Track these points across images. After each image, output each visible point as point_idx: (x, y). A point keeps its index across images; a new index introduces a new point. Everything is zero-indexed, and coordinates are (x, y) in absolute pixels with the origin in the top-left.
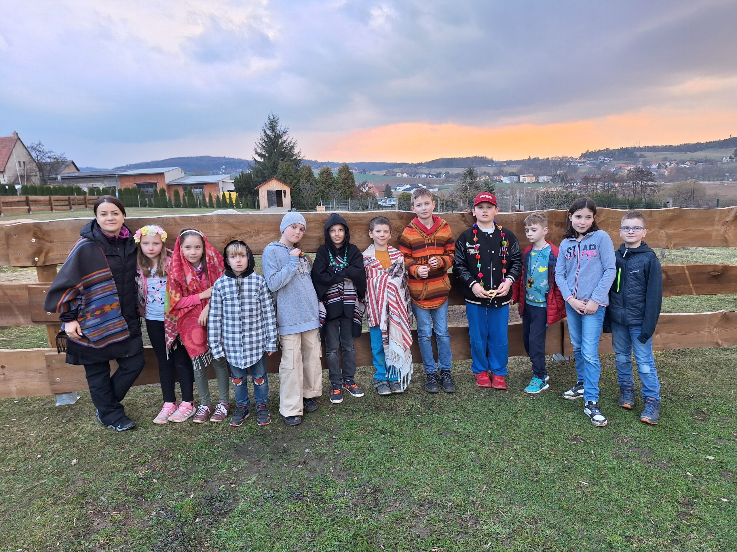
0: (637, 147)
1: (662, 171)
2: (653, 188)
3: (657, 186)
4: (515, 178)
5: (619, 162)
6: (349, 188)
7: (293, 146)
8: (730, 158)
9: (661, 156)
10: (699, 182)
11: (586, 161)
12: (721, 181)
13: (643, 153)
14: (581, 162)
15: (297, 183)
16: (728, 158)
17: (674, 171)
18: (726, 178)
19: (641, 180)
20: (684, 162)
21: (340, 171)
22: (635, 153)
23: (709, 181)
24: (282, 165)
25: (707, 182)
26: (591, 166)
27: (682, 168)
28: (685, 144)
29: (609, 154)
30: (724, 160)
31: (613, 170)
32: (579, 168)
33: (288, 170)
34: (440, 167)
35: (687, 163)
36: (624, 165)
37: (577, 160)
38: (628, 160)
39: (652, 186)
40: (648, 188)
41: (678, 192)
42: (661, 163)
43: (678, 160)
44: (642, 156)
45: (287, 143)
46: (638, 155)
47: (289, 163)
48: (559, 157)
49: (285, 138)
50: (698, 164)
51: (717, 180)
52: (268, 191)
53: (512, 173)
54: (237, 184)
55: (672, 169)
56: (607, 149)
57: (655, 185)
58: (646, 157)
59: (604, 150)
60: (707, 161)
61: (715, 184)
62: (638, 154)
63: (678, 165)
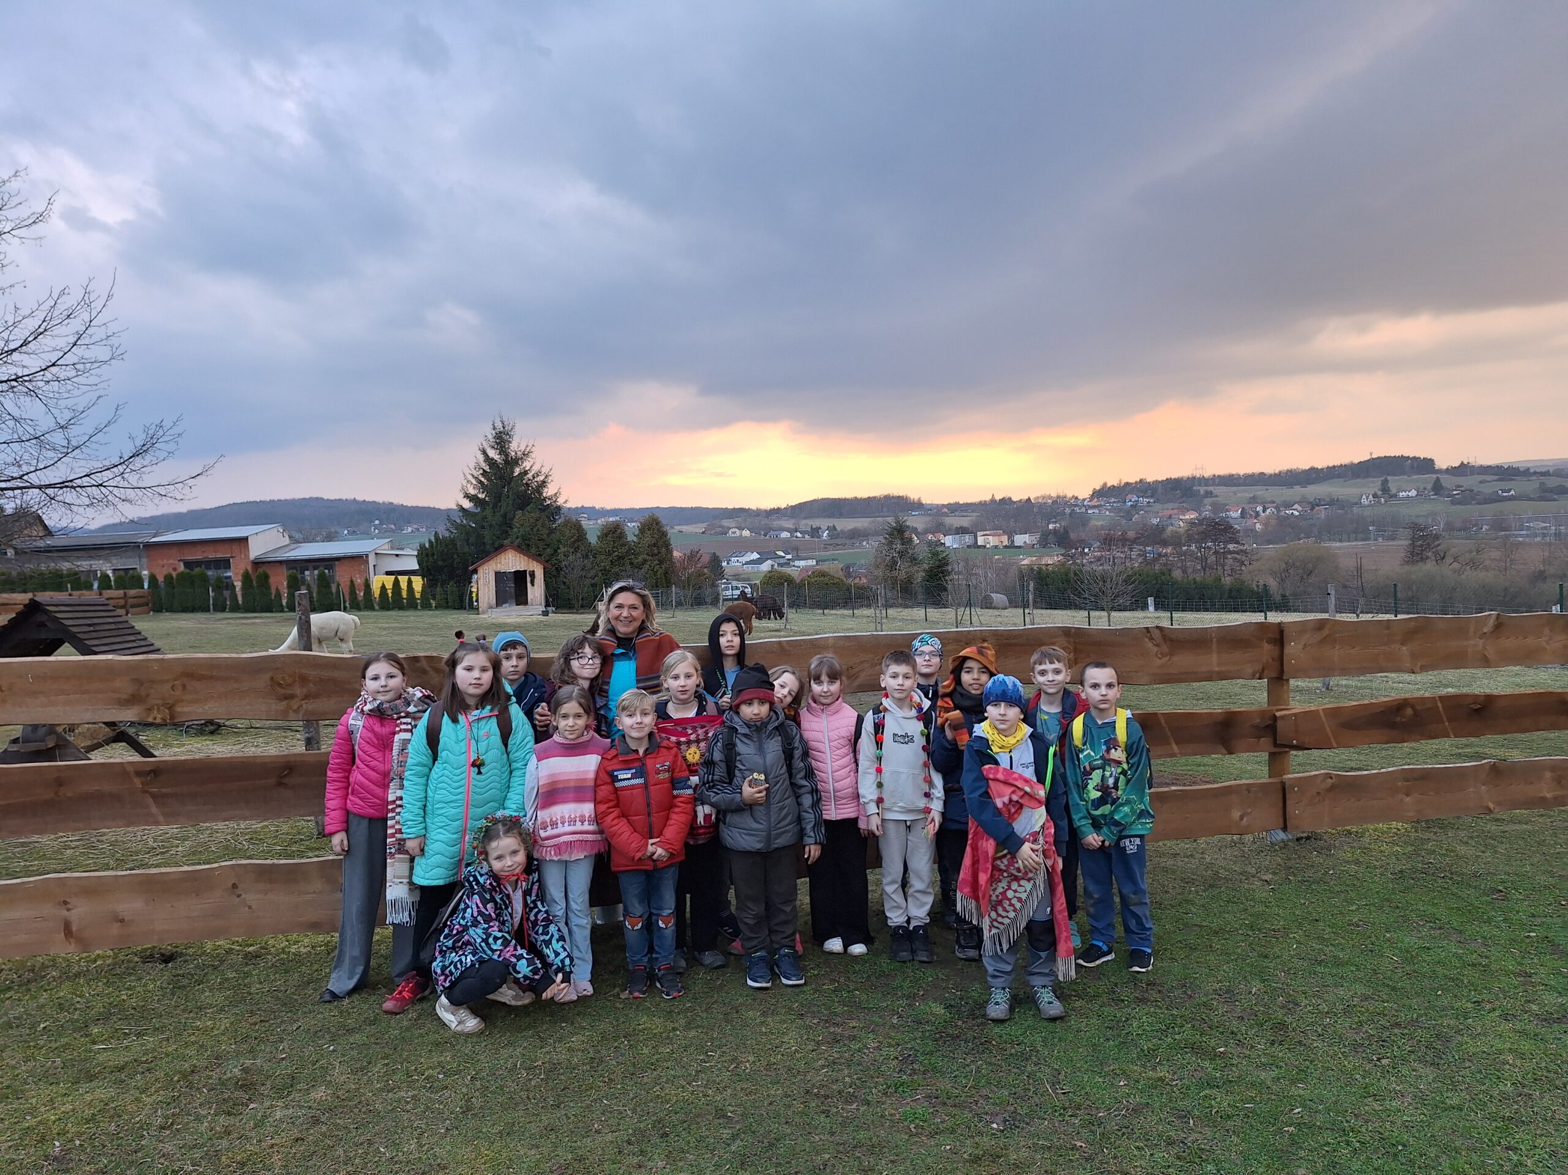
0: (1198, 476)
1: (1250, 522)
2: (1238, 557)
3: (1245, 552)
4: (968, 539)
5: (1166, 506)
6: (661, 562)
7: (544, 482)
8: (1375, 496)
9: (1246, 493)
10: (1323, 544)
11: (1102, 503)
12: (1362, 540)
13: (1210, 488)
14: (1094, 507)
15: (552, 555)
16: (1371, 497)
17: (1273, 522)
18: (1372, 536)
19: (1214, 541)
20: (1289, 506)
21: (642, 530)
22: (1195, 488)
23: (1340, 541)
24: (522, 520)
25: (1338, 544)
26: (1112, 514)
27: (1288, 517)
28: (1288, 470)
29: (1146, 491)
30: (1364, 501)
31: (1155, 521)
32: (1090, 519)
33: (535, 530)
34: (818, 517)
35: (1296, 506)
36: (1176, 511)
37: (1086, 503)
38: (1184, 502)
39: (1237, 553)
40: (1229, 556)
41: (1286, 564)
42: (1247, 507)
43: (1278, 501)
44: (1209, 494)
45: (530, 476)
46: (1202, 492)
47: (536, 515)
48: (1050, 497)
49: (527, 465)
50: (1317, 508)
51: (1356, 540)
52: (496, 573)
53: (961, 528)
54: (426, 559)
55: (1268, 518)
56: (1141, 480)
57: (1242, 551)
58: (1217, 496)
59: (1136, 482)
60: (1333, 502)
61: (1353, 547)
62: (1202, 490)
63: (1279, 511)
